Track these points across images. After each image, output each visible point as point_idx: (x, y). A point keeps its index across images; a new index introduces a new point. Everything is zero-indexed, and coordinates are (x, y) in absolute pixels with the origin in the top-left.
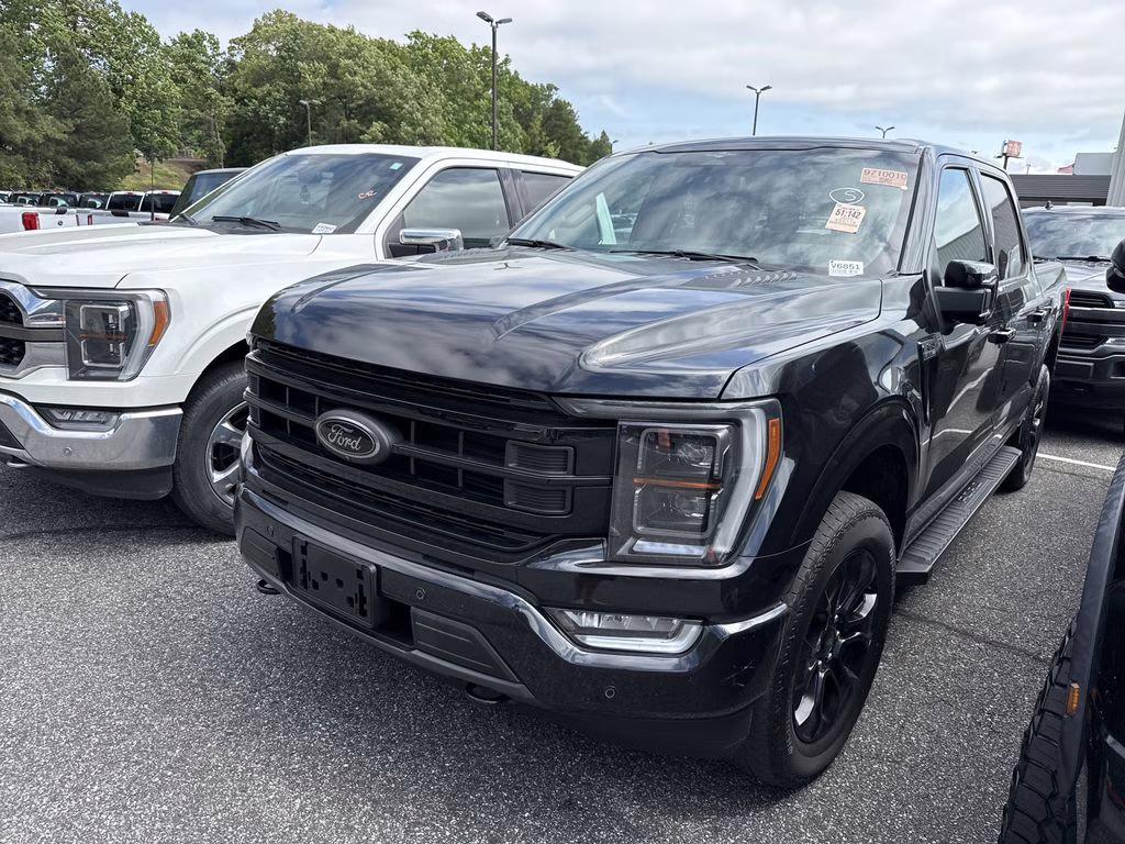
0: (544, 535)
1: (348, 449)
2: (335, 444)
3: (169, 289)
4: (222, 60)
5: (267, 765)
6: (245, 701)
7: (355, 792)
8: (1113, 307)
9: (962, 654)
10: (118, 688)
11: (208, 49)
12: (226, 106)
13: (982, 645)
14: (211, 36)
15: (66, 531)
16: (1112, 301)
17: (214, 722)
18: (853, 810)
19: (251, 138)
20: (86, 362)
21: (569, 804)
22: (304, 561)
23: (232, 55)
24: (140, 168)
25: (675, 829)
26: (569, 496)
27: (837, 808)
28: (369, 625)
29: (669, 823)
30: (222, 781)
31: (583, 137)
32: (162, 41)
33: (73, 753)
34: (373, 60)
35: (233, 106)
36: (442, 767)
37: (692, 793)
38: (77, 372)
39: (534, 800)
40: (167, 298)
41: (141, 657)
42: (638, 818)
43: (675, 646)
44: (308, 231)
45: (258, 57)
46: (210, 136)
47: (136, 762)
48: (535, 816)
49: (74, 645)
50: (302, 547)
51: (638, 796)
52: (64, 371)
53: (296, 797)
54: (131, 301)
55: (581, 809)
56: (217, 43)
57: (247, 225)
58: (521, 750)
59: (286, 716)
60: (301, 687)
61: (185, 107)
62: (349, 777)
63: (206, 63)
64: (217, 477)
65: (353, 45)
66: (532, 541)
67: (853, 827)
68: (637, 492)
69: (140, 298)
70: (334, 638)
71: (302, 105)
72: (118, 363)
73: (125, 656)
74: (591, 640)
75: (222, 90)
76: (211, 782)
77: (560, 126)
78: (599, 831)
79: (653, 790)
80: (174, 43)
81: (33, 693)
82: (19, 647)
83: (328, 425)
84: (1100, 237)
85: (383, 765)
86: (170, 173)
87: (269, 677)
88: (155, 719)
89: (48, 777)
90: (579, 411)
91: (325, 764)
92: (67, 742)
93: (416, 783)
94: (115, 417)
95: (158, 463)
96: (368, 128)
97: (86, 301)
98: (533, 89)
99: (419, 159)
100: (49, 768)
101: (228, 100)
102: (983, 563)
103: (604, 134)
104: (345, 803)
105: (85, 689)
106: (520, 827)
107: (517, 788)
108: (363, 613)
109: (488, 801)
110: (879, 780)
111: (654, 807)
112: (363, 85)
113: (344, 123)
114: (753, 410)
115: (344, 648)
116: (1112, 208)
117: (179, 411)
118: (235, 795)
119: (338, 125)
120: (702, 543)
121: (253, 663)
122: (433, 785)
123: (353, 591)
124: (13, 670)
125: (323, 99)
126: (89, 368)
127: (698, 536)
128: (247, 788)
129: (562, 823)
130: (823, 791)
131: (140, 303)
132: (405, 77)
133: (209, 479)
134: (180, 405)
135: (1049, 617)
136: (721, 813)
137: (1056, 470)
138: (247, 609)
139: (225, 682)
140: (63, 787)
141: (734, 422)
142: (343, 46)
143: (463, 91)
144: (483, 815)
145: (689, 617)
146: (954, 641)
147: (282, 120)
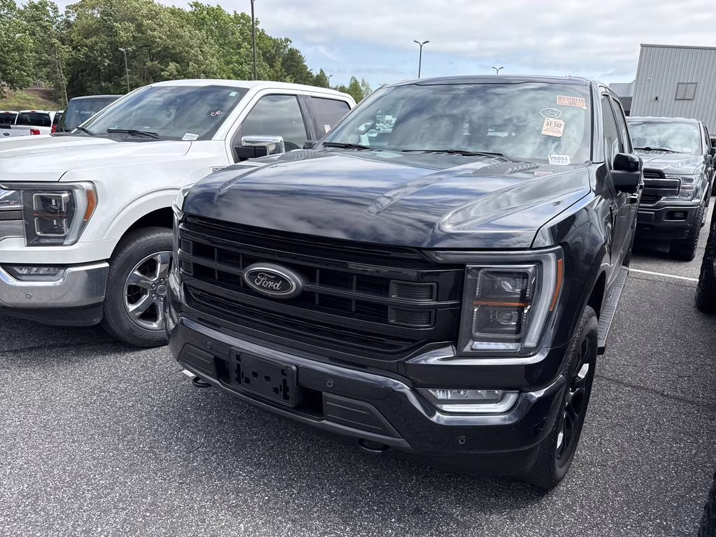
0: (414, 341)
1: (272, 289)
2: (261, 286)
3: (95, 181)
4: (60, 20)
5: (214, 503)
6: (185, 460)
7: (278, 516)
8: (665, 178)
9: (621, 395)
10: (94, 458)
11: (51, 12)
12: (66, 52)
13: (629, 388)
14: (52, 4)
15: (22, 350)
16: (664, 174)
17: (168, 476)
18: (588, 498)
19: (85, 73)
20: (39, 233)
21: (417, 511)
22: (238, 365)
23: (68, 17)
24: (7, 95)
25: (487, 520)
26: (433, 315)
27: (578, 498)
28: (291, 406)
29: (482, 517)
30: (186, 516)
31: (309, 73)
32: (17, 6)
33: (76, 506)
34: (167, 21)
35: (70, 52)
36: (330, 493)
37: (490, 496)
38: (33, 240)
39: (395, 510)
40: (95, 188)
41: (104, 435)
42: (463, 516)
43: (502, 407)
44: (179, 139)
45: (87, 18)
46: (55, 72)
47: (122, 508)
48: (399, 520)
49: (53, 430)
50: (237, 355)
51: (458, 501)
52: (23, 240)
53: (240, 523)
54: (70, 190)
55: (426, 513)
56: (56, 8)
57: (134, 135)
58: (376, 477)
59: (216, 469)
60: (220, 447)
61: (37, 52)
62: (271, 505)
63: (49, 22)
64: (132, 308)
65: (152, 10)
66: (405, 345)
67: (591, 509)
68: (476, 310)
69: (76, 188)
70: (232, 412)
71: (120, 51)
72: (63, 233)
73: (92, 435)
74: (446, 407)
75: (63, 41)
76: (179, 517)
77: (294, 66)
78: (442, 526)
79: (466, 497)
80: (25, 7)
81: (34, 467)
82: (14, 435)
83: (256, 273)
84: (646, 135)
85: (291, 496)
86: (28, 97)
87: (196, 442)
88: (127, 477)
89: (63, 525)
90: (439, 259)
91: (252, 498)
92: (69, 499)
93: (316, 505)
94: (62, 271)
95: (93, 301)
96: (166, 67)
97: (36, 191)
98: (275, 41)
99: (248, 89)
100: (61, 519)
101: (68, 48)
102: (615, 338)
103: (322, 71)
104: (273, 524)
105: (71, 461)
106: (392, 529)
107: (382, 503)
108: (286, 397)
109: (366, 513)
110: (597, 477)
111: (470, 508)
112: (160, 38)
113: (149, 64)
114: (550, 254)
115: (240, 418)
116: (651, 117)
117: (106, 265)
118: (198, 525)
119: (145, 65)
120: (518, 341)
121: (183, 433)
122: (328, 506)
123: (278, 383)
124: (14, 451)
125: (134, 47)
126: (40, 237)
127: (514, 337)
128: (205, 519)
129: (417, 524)
130: (567, 488)
131: (76, 191)
132: (190, 32)
133: (126, 309)
134: (107, 260)
135: (662, 369)
136: (512, 508)
137: (638, 278)
138: (168, 397)
139: (167, 448)
140: (76, 531)
141: (538, 262)
142: (145, 11)
143: (230, 43)
144: (366, 523)
145: (508, 388)
146: (613, 387)
147: (107, 62)
